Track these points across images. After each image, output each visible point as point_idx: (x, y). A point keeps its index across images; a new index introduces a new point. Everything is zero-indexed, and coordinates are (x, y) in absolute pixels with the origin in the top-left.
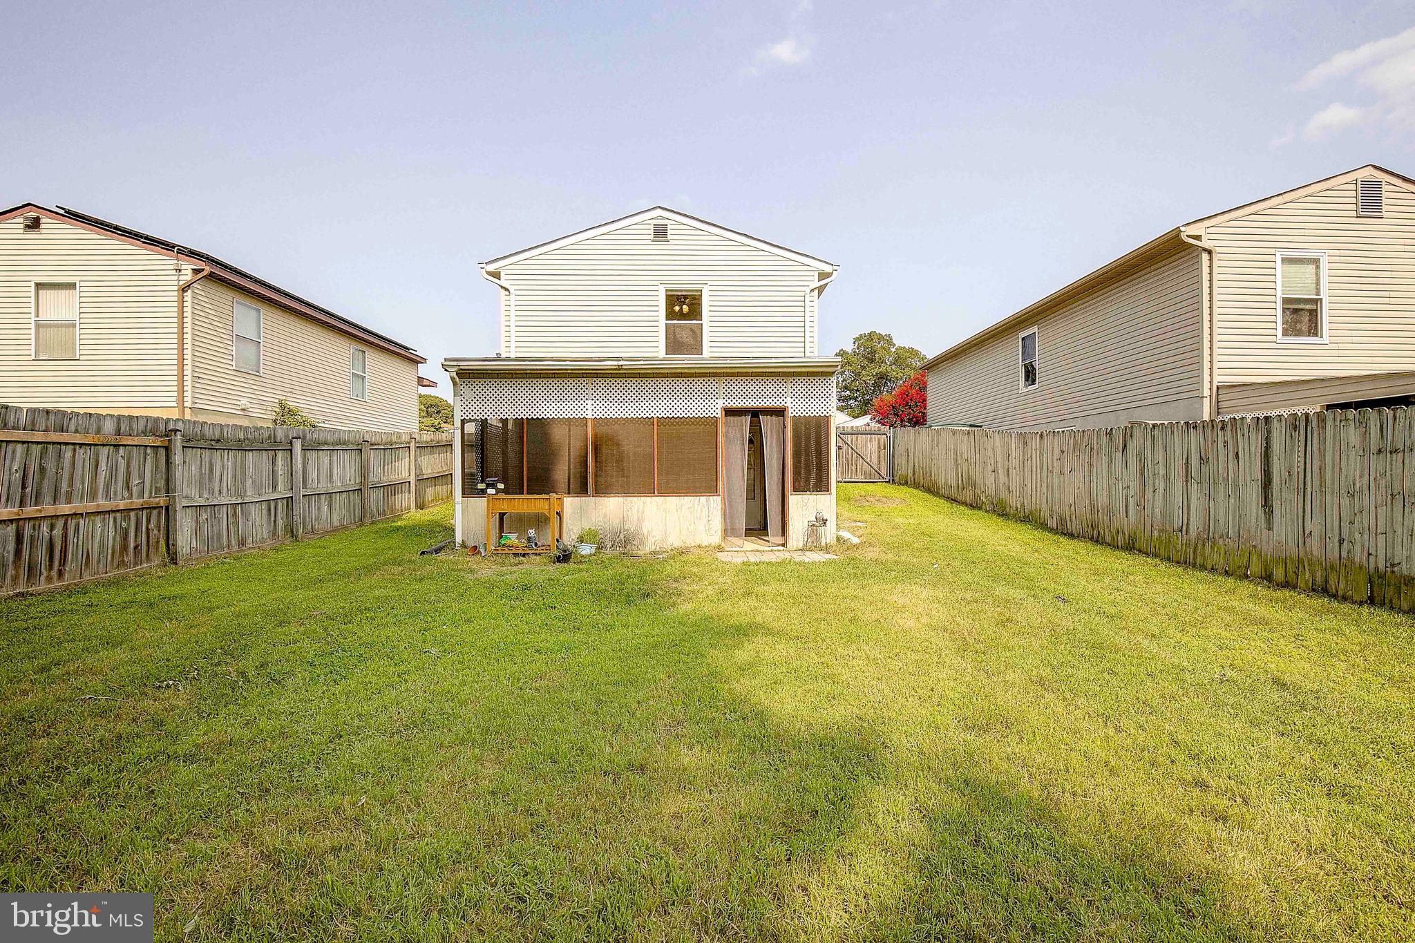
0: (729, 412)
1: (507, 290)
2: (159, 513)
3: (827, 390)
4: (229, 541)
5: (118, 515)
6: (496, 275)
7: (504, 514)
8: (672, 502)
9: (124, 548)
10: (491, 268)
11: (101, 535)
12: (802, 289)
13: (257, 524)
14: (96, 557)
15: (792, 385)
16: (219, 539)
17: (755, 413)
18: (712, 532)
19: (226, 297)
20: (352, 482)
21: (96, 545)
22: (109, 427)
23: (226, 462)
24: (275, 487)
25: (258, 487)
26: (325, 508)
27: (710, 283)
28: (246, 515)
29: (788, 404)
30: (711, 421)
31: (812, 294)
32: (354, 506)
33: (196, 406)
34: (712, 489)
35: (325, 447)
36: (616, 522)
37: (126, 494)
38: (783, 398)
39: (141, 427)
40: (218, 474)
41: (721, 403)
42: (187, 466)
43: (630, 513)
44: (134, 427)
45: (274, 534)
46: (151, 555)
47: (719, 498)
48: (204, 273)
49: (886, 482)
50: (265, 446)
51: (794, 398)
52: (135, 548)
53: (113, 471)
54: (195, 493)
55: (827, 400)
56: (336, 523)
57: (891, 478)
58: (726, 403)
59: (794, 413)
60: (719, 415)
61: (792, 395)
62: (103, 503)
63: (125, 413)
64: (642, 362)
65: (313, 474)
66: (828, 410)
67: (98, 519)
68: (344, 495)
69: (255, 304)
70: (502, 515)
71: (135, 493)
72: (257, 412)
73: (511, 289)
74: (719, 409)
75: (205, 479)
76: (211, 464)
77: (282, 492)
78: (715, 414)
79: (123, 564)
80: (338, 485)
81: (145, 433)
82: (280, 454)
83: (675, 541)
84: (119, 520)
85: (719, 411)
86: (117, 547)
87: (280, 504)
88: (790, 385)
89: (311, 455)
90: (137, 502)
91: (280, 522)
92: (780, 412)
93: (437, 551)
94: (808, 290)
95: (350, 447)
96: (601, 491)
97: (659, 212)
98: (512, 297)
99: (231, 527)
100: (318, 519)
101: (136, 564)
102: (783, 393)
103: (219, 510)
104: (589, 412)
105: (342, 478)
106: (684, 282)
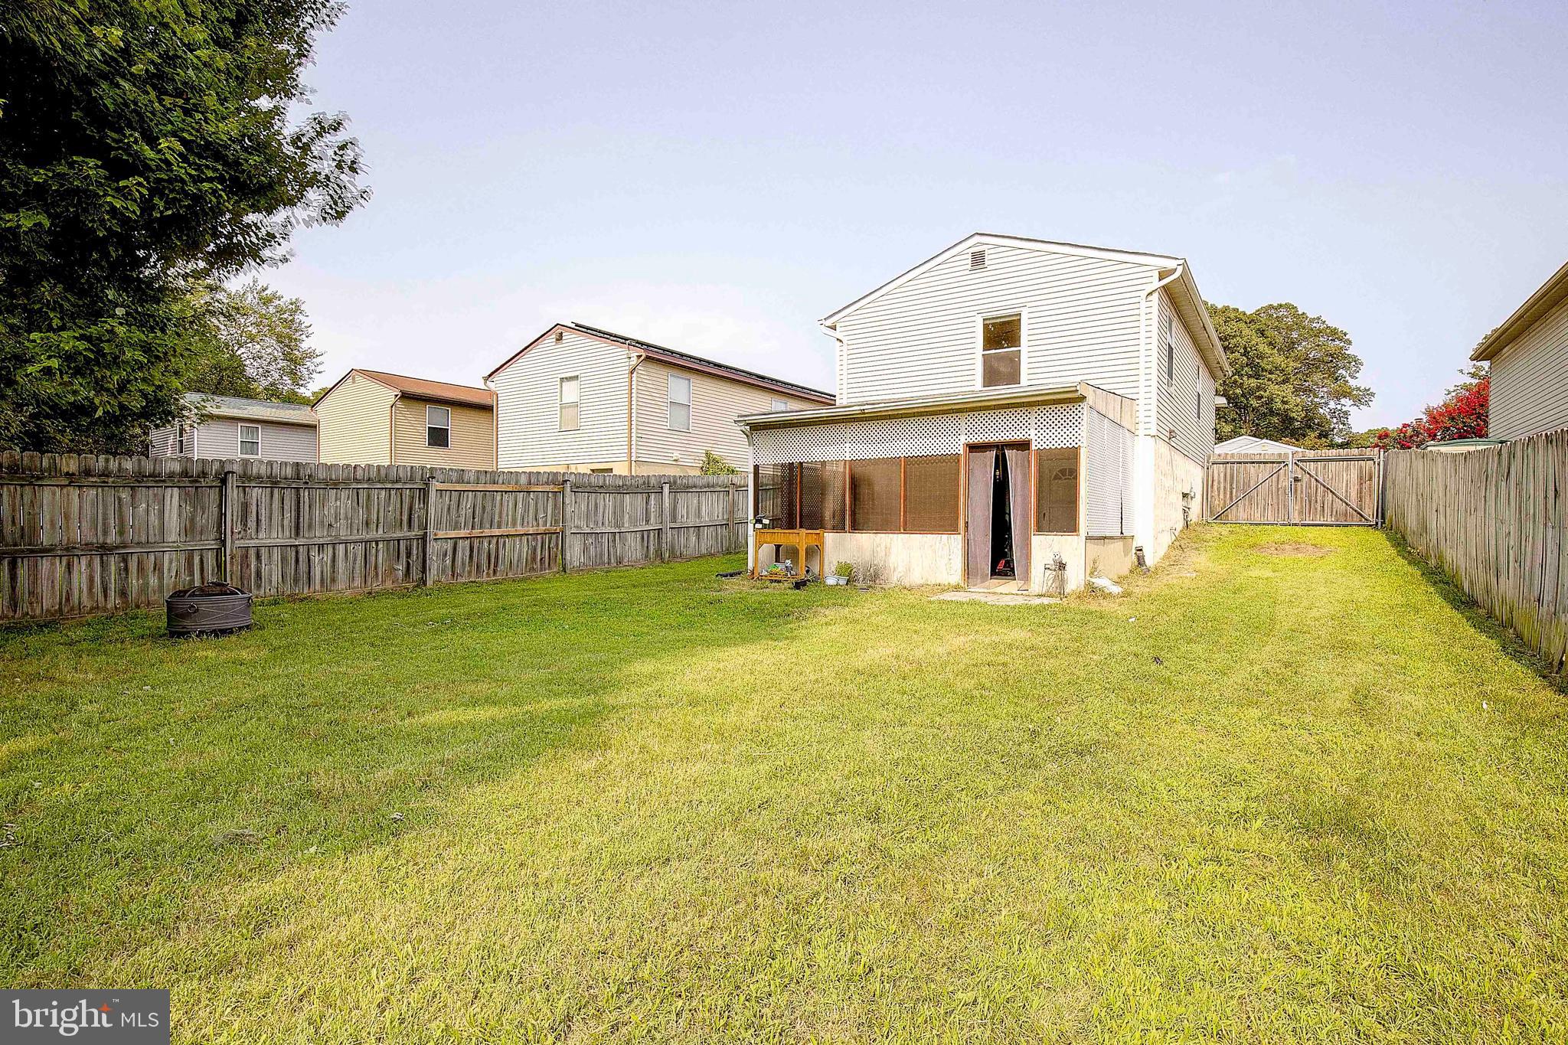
0: (973, 448)
1: (841, 341)
2: (558, 537)
3: (1076, 418)
4: (609, 559)
5: (530, 537)
6: (834, 328)
7: (780, 546)
8: (916, 539)
9: (534, 559)
10: (829, 323)
11: (519, 550)
12: (1138, 294)
13: (633, 548)
14: (516, 562)
15: (1036, 415)
16: (601, 558)
17: (1001, 448)
18: (952, 572)
19: (662, 373)
20: (720, 518)
21: (516, 556)
22: (523, 480)
23: (608, 502)
24: (647, 521)
25: (633, 521)
26: (693, 539)
27: (1029, 305)
28: (623, 541)
29: (1033, 437)
30: (951, 458)
31: (1150, 298)
32: (722, 539)
33: (640, 459)
34: (952, 529)
35: (694, 490)
36: (867, 556)
37: (535, 523)
38: (1027, 430)
39: (545, 480)
40: (601, 510)
41: (963, 439)
42: (575, 506)
43: (879, 549)
44: (540, 480)
45: (646, 557)
46: (552, 565)
47: (960, 537)
48: (642, 358)
49: (1370, 526)
50: (639, 490)
51: (1039, 429)
52: (541, 559)
53: (526, 510)
54: (583, 523)
55: (1076, 429)
56: (704, 551)
57: (1380, 521)
58: (969, 439)
59: (1039, 446)
60: (961, 452)
61: (1036, 426)
62: (520, 530)
63: (535, 470)
64: (883, 405)
65: (682, 511)
66: (1076, 441)
67: (518, 539)
68: (711, 529)
69: (688, 375)
70: (778, 547)
71: (541, 522)
72: (688, 461)
73: (845, 342)
74: (962, 446)
75: (591, 514)
76: (596, 504)
77: (653, 525)
78: (957, 451)
79: (533, 569)
80: (706, 519)
81: (547, 483)
82: (653, 496)
83: (916, 578)
84: (530, 540)
85: (961, 448)
86: (529, 558)
87: (652, 534)
88: (1033, 416)
89: (681, 497)
90: (542, 529)
91: (652, 548)
92: (1023, 446)
93: (731, 575)
94: (1144, 294)
95: (718, 489)
96: (855, 527)
97: (977, 239)
98: (845, 348)
99: (611, 549)
100: (686, 546)
101: (541, 570)
102: (1027, 424)
103: (602, 537)
104: (847, 455)
105: (710, 514)
106: (1000, 307)
